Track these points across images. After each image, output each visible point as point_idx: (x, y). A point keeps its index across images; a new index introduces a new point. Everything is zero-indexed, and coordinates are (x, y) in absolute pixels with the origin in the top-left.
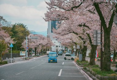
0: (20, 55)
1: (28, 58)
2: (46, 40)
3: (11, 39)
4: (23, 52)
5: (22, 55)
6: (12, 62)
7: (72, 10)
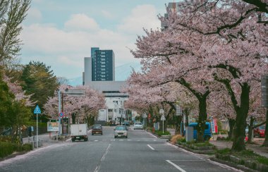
0: (48, 130)
1: (64, 137)
2: (97, 98)
3: (25, 96)
4: (53, 124)
5: (51, 130)
6: (39, 147)
7: (218, 32)
